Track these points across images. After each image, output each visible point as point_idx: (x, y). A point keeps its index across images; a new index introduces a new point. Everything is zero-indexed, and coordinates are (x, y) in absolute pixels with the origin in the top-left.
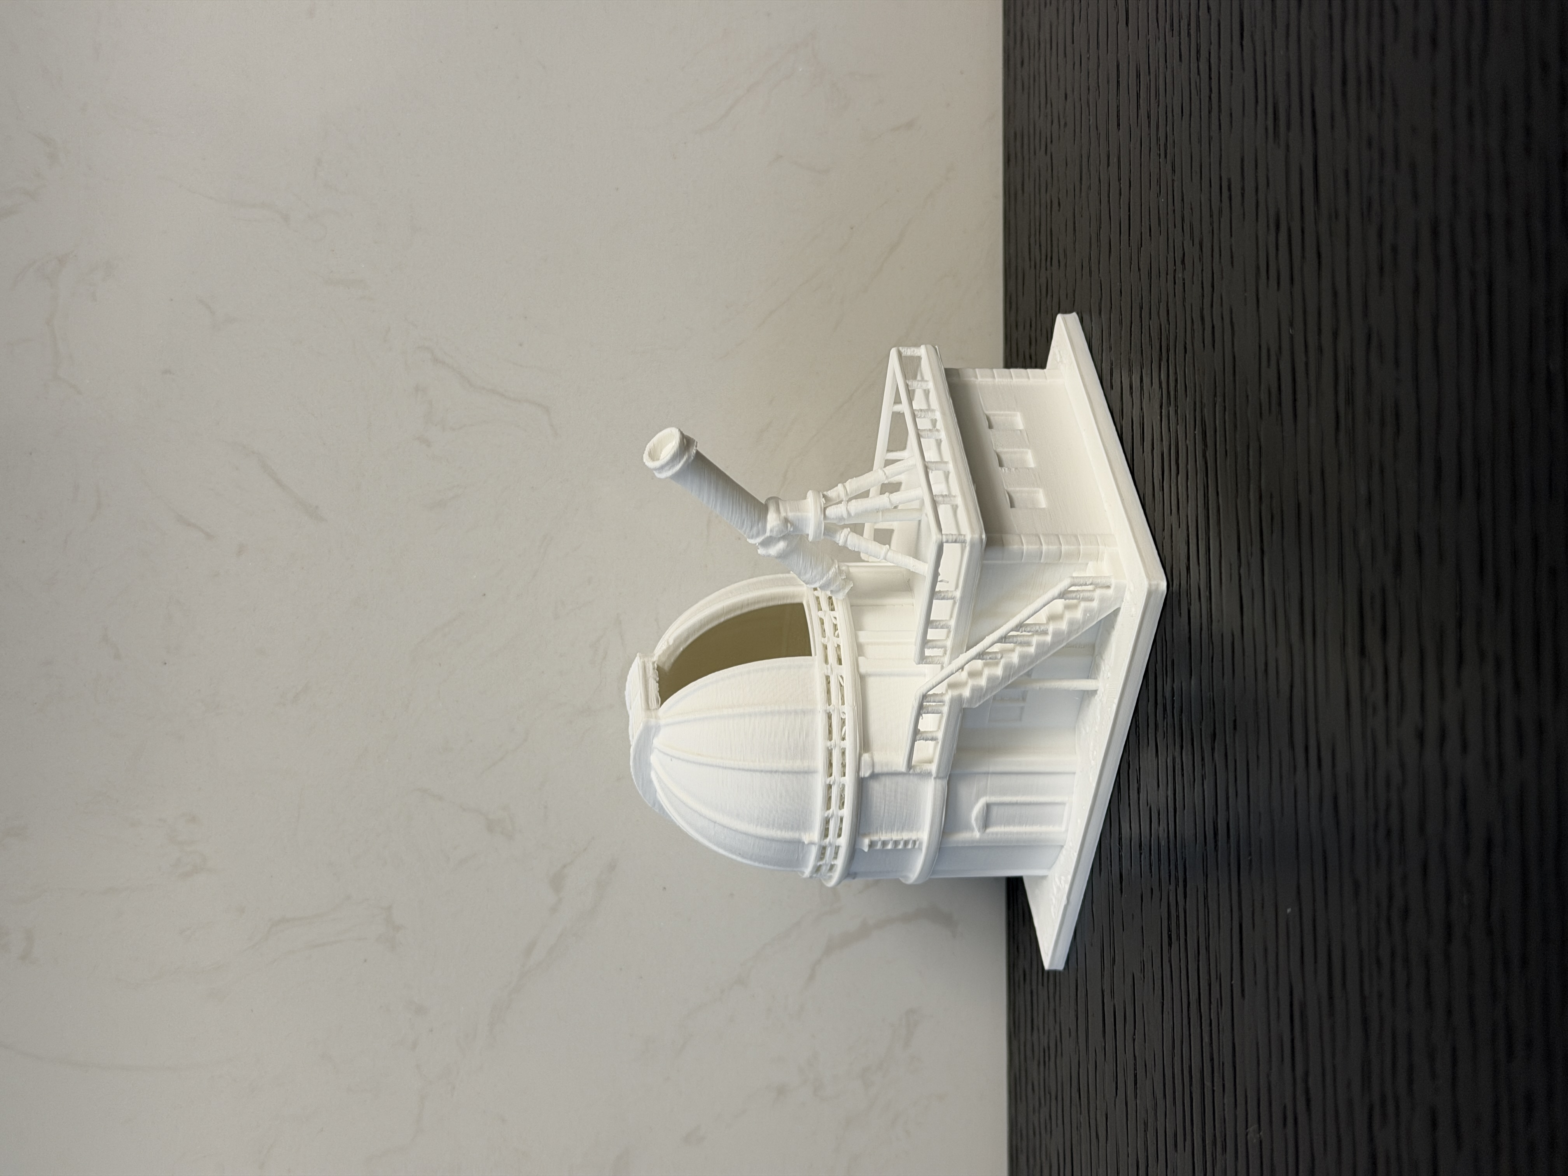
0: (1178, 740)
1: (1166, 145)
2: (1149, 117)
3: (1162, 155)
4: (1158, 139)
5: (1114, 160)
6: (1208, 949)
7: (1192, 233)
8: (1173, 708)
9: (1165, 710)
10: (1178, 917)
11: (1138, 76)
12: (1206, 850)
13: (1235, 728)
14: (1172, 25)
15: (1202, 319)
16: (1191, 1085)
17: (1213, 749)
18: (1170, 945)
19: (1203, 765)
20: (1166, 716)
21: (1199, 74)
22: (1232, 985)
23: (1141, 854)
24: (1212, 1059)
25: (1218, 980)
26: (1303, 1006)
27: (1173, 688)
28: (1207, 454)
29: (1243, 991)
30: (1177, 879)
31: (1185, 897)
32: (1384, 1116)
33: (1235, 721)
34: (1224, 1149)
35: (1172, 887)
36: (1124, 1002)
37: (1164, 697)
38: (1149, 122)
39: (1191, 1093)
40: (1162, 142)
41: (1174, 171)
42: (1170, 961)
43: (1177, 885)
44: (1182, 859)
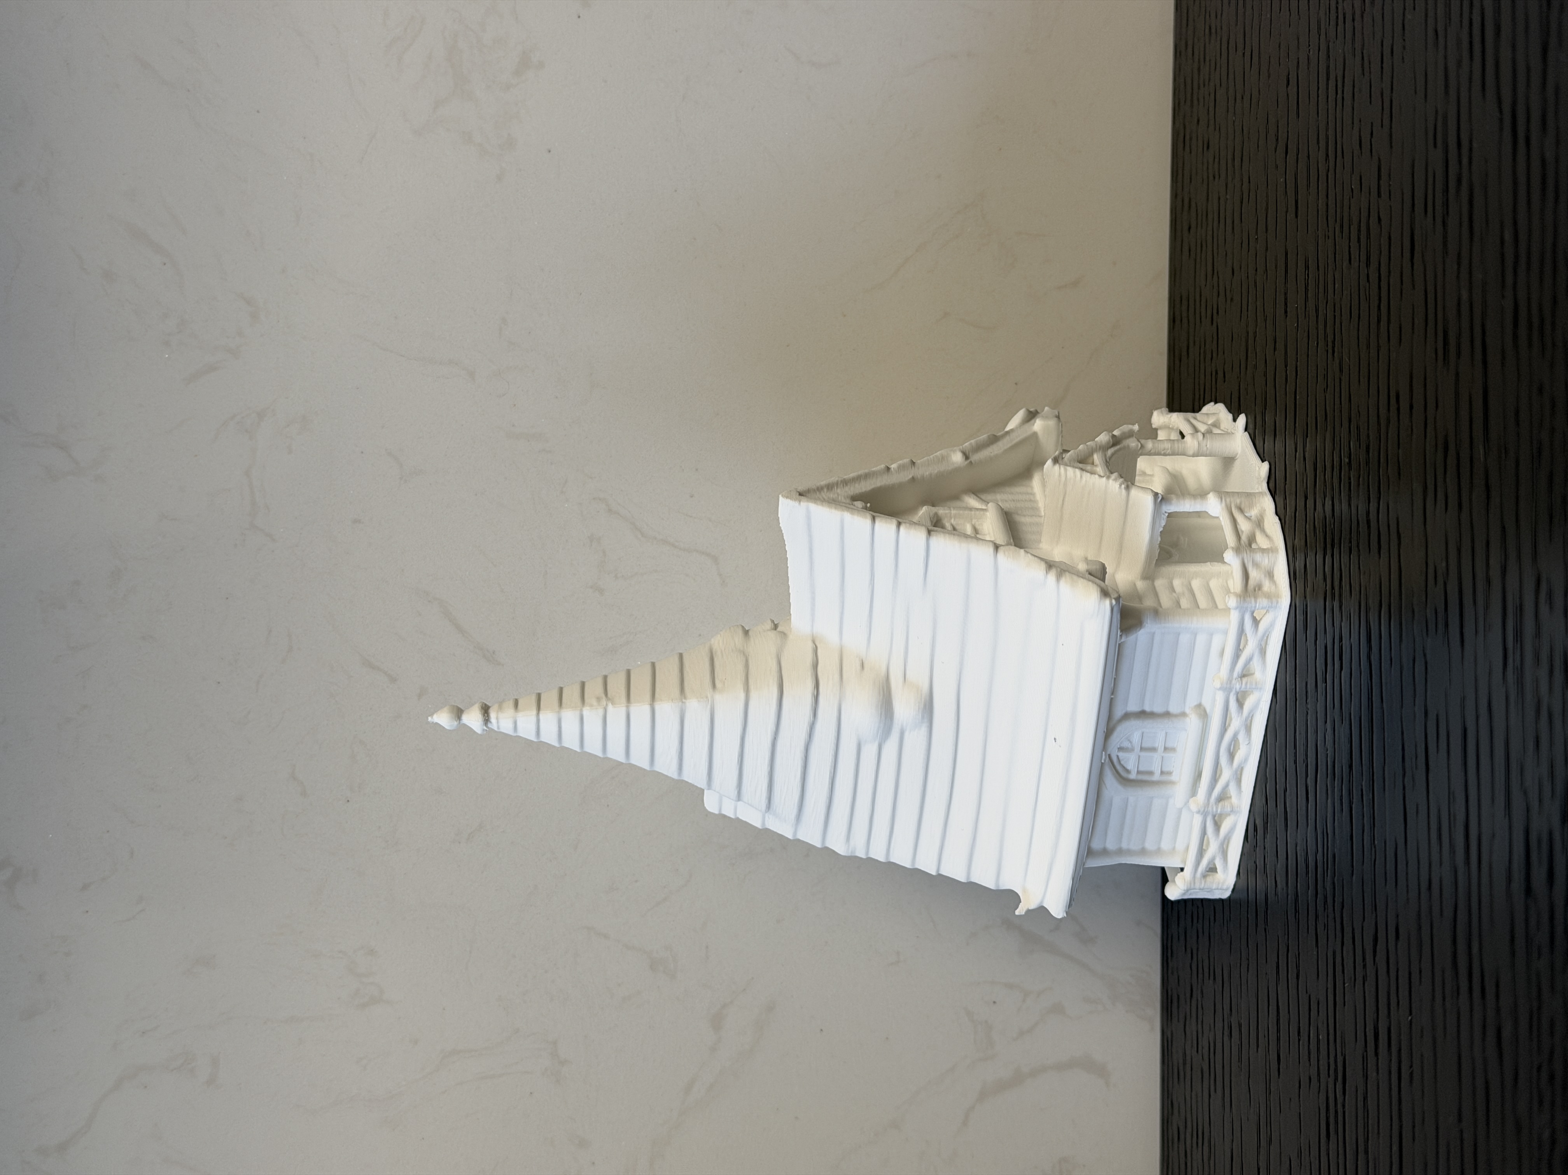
1: (1334, 342)
2: (1317, 310)
3: (1330, 351)
4: (1326, 336)
5: (1280, 345)
7: (1359, 435)
11: (1307, 267)
12: (1366, 1051)
14: (1342, 226)
15: (1368, 522)
21: (1368, 281)
28: (1372, 657)
38: (1317, 317)
40: (1330, 340)
41: (1341, 370)
44: (1342, 1055)
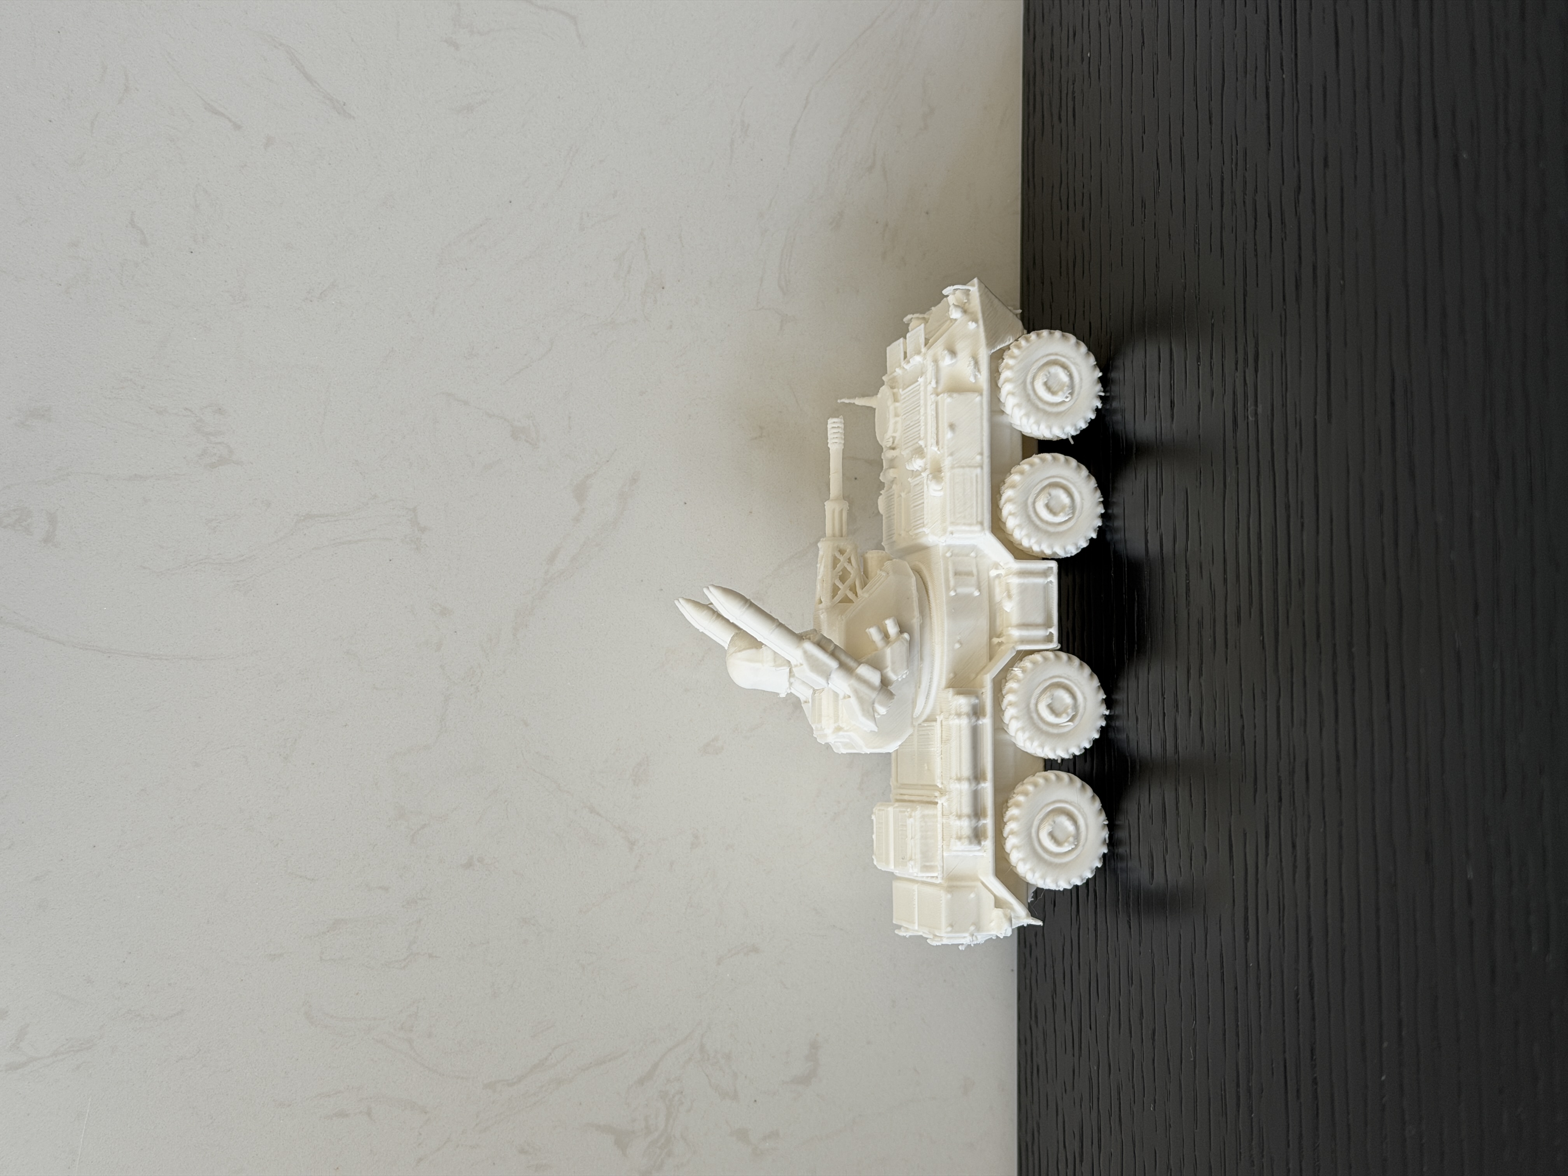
6: (1284, 405)
13: (1326, 165)
16: (1260, 548)
17: (1297, 202)
18: (1235, 431)
24: (1288, 507)
25: (1298, 424)
29: (1329, 416)
30: (1246, 360)
31: (1256, 371)
33: (1326, 159)
34: (1301, 584)
35: (1239, 374)
36: (1175, 524)
39: (1260, 557)
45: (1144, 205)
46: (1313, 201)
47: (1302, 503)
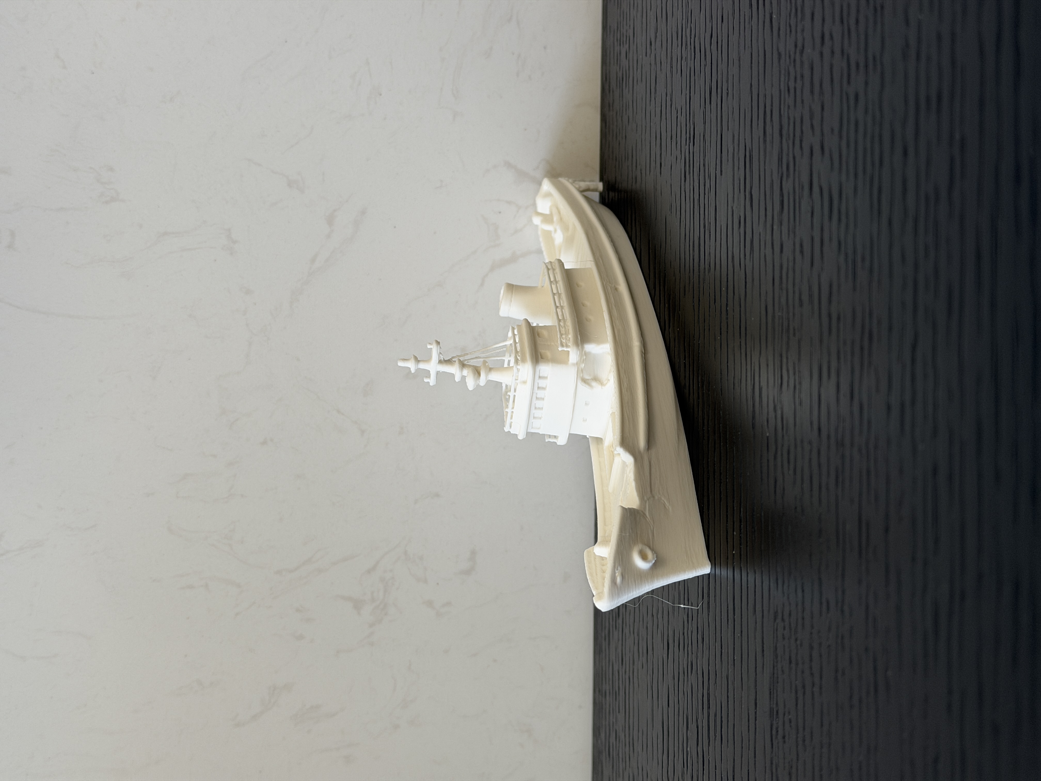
0: (693, 54)
6: (704, 165)
8: (691, 38)
9: (686, 45)
10: (689, 160)
13: (722, 21)
18: (685, 181)
19: (705, 59)
20: (687, 47)
22: (716, 173)
23: (671, 142)
26: (751, 151)
27: (691, 27)
29: (721, 171)
30: (690, 138)
32: (788, 176)
33: (722, 17)
37: (686, 36)
42: (685, 191)
43: (690, 142)
45: (651, 44)
46: (717, 42)
47: (710, 223)
